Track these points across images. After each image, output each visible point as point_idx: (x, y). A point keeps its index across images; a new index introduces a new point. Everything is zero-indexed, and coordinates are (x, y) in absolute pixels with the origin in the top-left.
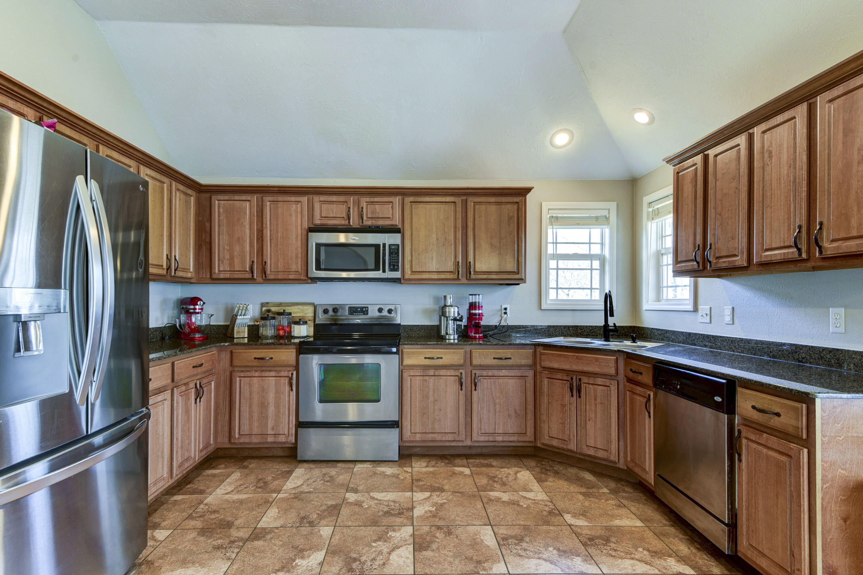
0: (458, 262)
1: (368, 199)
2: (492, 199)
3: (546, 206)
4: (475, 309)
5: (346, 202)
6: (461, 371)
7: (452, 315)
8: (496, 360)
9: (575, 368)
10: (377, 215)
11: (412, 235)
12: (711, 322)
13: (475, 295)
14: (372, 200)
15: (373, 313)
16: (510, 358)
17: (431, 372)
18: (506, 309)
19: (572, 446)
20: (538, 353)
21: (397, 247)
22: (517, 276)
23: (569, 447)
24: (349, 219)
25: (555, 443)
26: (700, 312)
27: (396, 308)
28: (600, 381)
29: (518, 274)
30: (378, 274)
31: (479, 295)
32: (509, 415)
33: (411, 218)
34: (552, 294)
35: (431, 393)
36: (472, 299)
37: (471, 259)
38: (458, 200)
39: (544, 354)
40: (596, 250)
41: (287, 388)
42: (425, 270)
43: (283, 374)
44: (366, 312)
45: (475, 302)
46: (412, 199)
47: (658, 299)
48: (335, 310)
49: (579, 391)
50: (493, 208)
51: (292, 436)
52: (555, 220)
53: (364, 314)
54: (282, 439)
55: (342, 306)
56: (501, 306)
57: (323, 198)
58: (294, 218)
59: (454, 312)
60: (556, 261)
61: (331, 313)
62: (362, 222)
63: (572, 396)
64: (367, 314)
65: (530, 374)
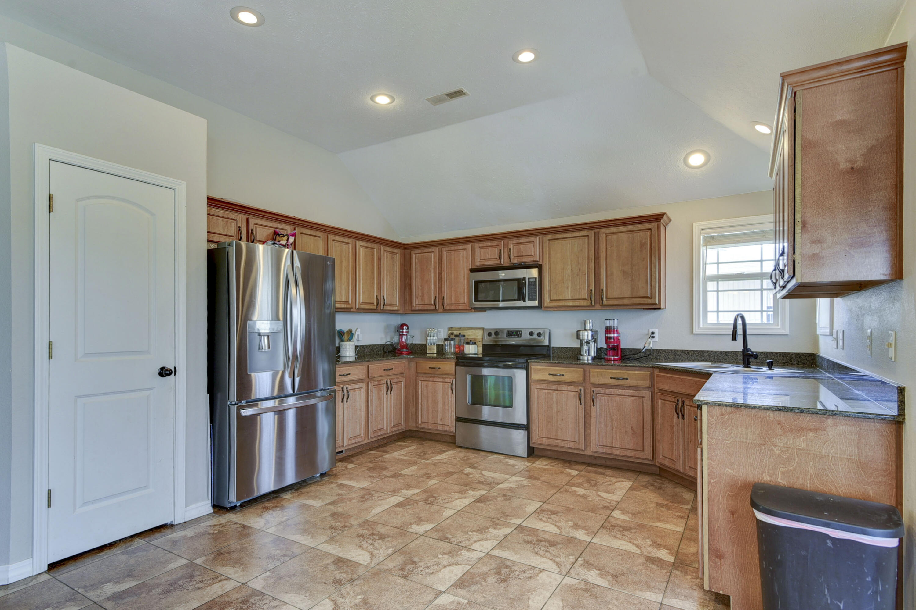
0: (591, 290)
1: (514, 242)
2: (624, 228)
3: (697, 226)
4: (610, 333)
5: (498, 245)
6: (580, 387)
7: (586, 338)
8: (613, 380)
9: (680, 390)
10: (522, 254)
11: (550, 268)
13: (610, 320)
14: (518, 241)
15: (525, 336)
16: (627, 379)
17: (554, 387)
18: (653, 333)
19: (679, 467)
21: (534, 280)
22: (650, 301)
23: (676, 467)
24: (500, 259)
25: (666, 462)
26: (833, 336)
27: (544, 332)
29: (651, 298)
30: (520, 303)
31: (614, 320)
32: (626, 432)
33: (550, 254)
34: (711, 318)
35: (554, 405)
36: (608, 323)
37: (603, 286)
38: (591, 233)
41: (450, 391)
42: (561, 299)
43: (447, 380)
44: (520, 336)
45: (610, 327)
46: (549, 237)
48: (497, 333)
49: (683, 412)
50: (625, 237)
51: (453, 427)
52: (711, 241)
53: (518, 337)
54: (447, 428)
55: (502, 330)
56: (649, 330)
57: (481, 244)
58: (462, 262)
59: (588, 335)
60: (716, 283)
61: (493, 335)
62: (510, 261)
63: (678, 417)
64: (521, 337)
65: (647, 395)
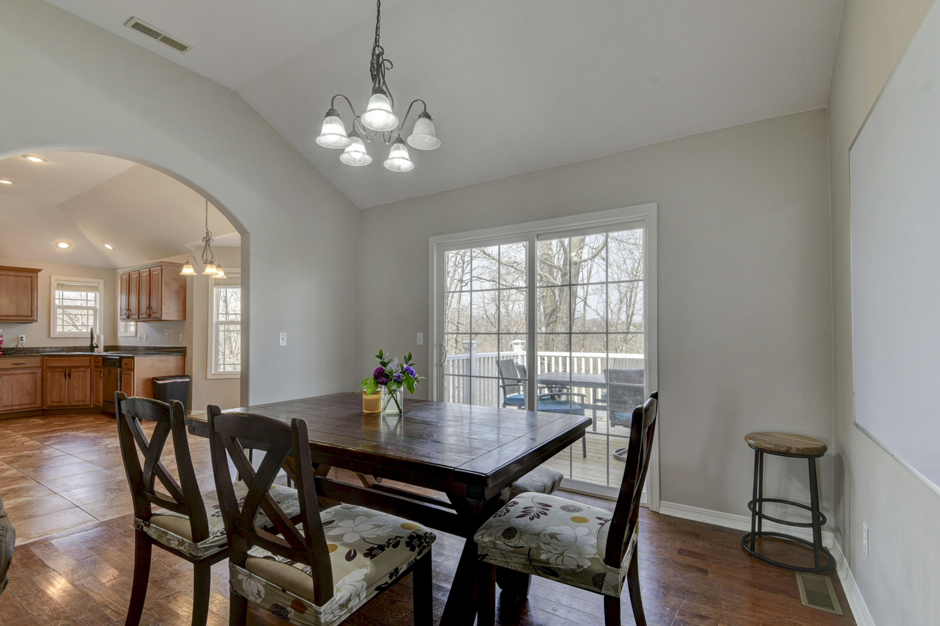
3: (54, 278)
8: (14, 365)
9: (67, 365)
12: (141, 341)
16: (24, 364)
18: (22, 338)
19: (66, 403)
20: (45, 361)
22: (31, 318)
23: (64, 404)
25: (55, 404)
26: (138, 337)
28: (81, 369)
29: (32, 317)
32: (23, 394)
34: (59, 329)
39: (48, 360)
40: (91, 304)
47: (126, 331)
49: (70, 376)
50: (12, 278)
52: (61, 286)
56: (18, 336)
60: (62, 310)
63: (66, 379)
65: (39, 371)
